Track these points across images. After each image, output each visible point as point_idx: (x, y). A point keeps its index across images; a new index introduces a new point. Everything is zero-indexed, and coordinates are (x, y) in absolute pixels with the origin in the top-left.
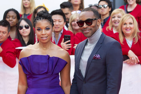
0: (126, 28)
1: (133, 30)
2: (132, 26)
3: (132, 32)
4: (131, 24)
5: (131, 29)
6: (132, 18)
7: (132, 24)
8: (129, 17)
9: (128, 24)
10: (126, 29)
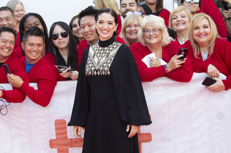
0: (199, 34)
1: (209, 37)
2: (207, 30)
3: (209, 39)
4: (205, 27)
5: (206, 34)
6: (207, 19)
7: (207, 27)
8: (202, 17)
9: (201, 28)
10: (198, 36)
